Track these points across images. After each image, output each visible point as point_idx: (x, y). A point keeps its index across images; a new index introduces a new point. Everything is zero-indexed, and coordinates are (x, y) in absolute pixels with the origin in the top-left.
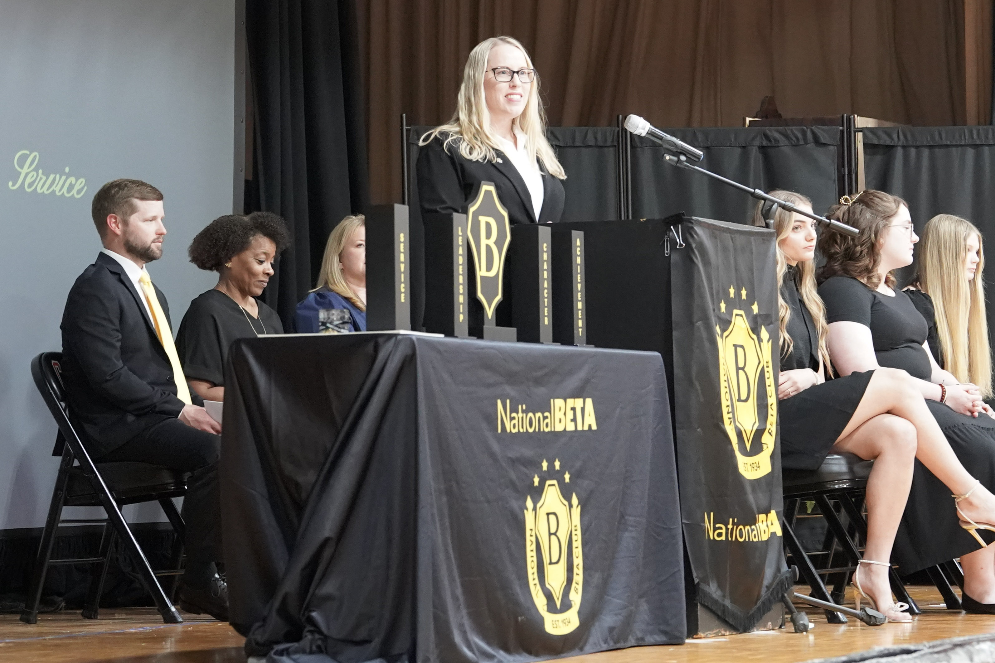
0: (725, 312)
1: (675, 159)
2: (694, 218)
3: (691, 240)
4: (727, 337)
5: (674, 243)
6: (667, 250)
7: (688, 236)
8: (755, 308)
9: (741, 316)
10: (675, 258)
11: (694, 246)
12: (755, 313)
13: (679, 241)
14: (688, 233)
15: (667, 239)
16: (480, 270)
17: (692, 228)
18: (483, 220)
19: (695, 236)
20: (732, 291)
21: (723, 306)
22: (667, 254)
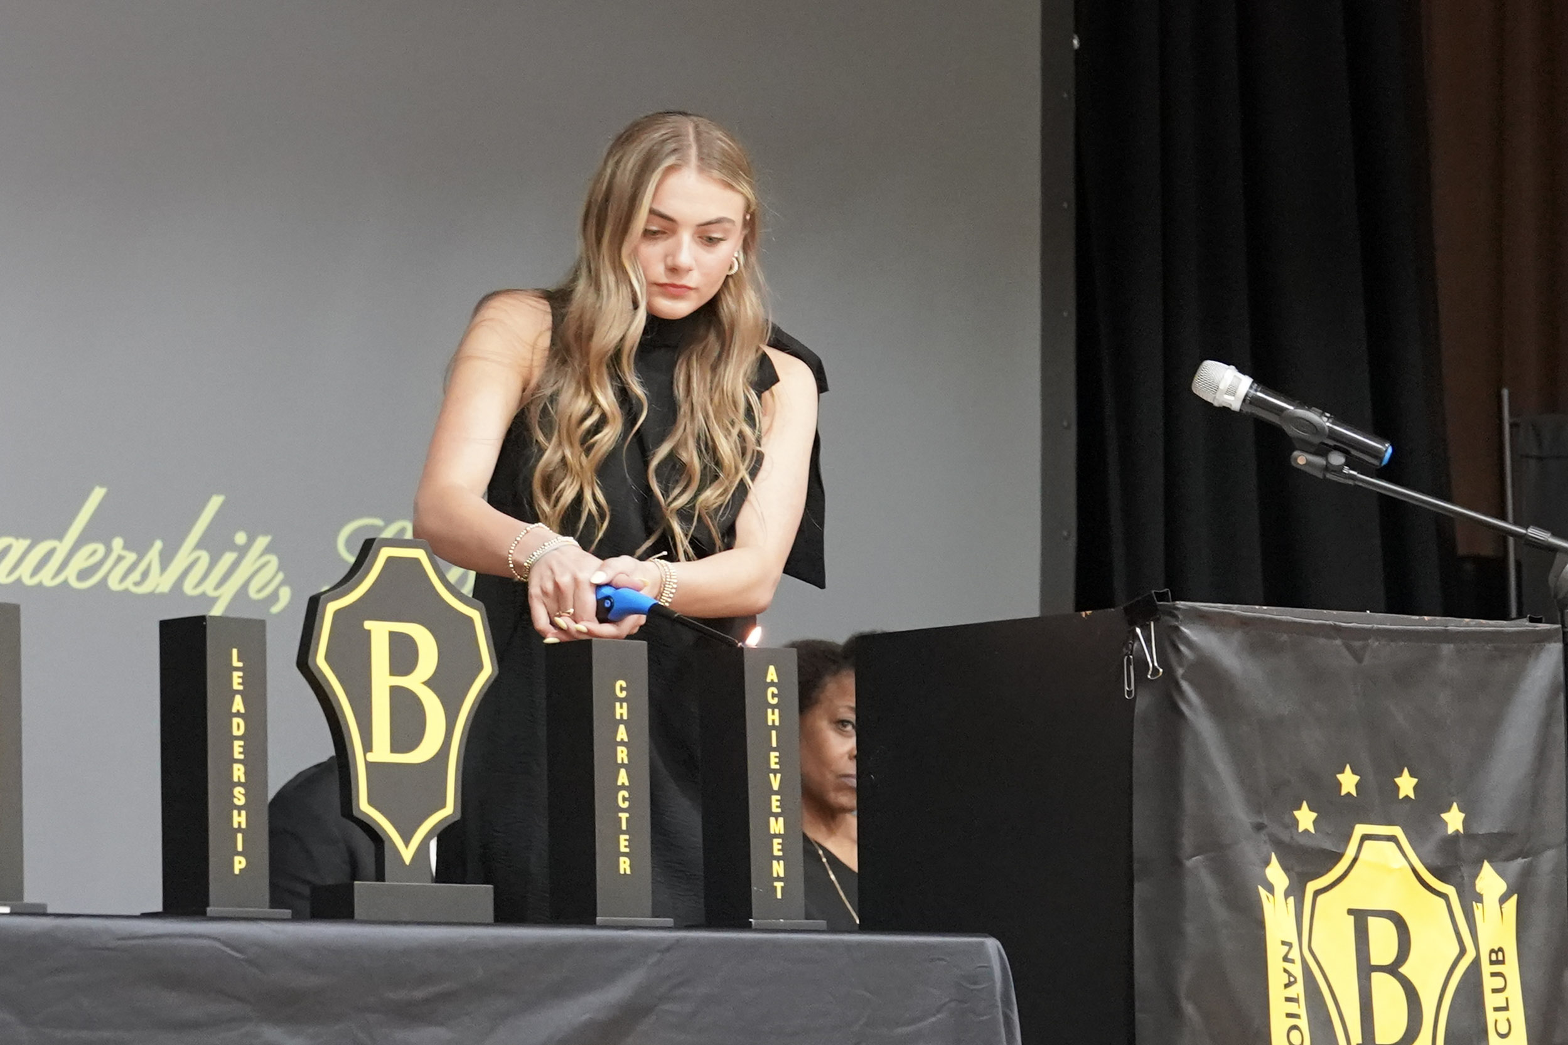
0: (1312, 830)
1: (1319, 460)
2: (1180, 604)
3: (1173, 658)
4: (1318, 893)
5: (1142, 665)
6: (1129, 686)
7: (1169, 650)
8: (1454, 820)
9: (1392, 839)
10: (1143, 703)
11: (1180, 671)
12: (1450, 830)
13: (1152, 660)
14: (1169, 641)
15: (1129, 659)
16: (368, 747)
17: (1177, 629)
18: (379, 631)
19: (1183, 648)
20: (1348, 781)
21: (1305, 818)
22: (1129, 693)
